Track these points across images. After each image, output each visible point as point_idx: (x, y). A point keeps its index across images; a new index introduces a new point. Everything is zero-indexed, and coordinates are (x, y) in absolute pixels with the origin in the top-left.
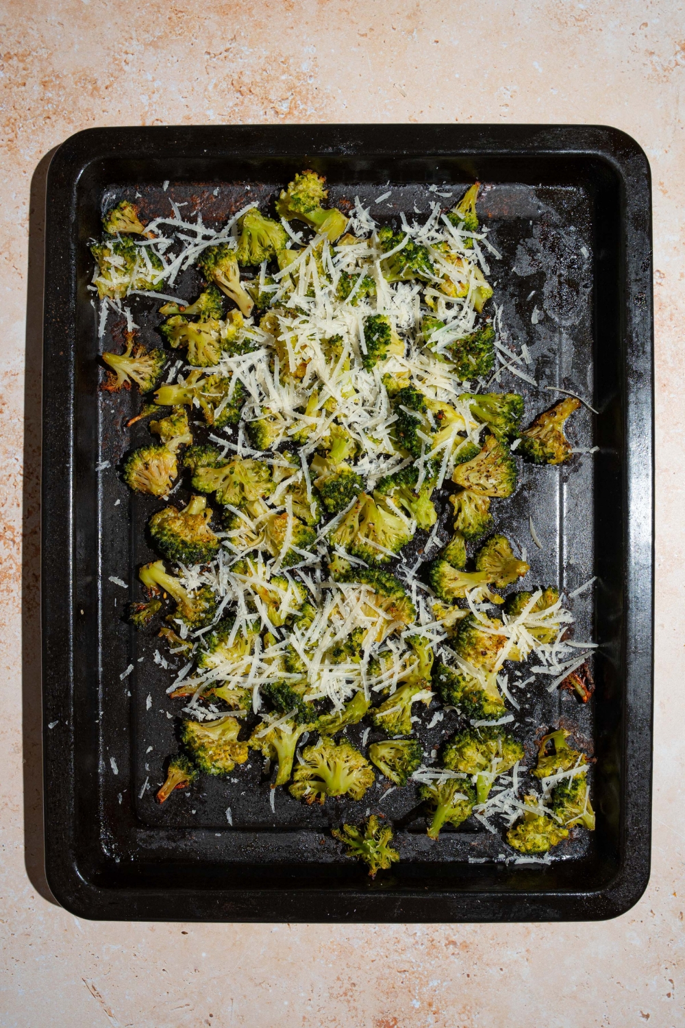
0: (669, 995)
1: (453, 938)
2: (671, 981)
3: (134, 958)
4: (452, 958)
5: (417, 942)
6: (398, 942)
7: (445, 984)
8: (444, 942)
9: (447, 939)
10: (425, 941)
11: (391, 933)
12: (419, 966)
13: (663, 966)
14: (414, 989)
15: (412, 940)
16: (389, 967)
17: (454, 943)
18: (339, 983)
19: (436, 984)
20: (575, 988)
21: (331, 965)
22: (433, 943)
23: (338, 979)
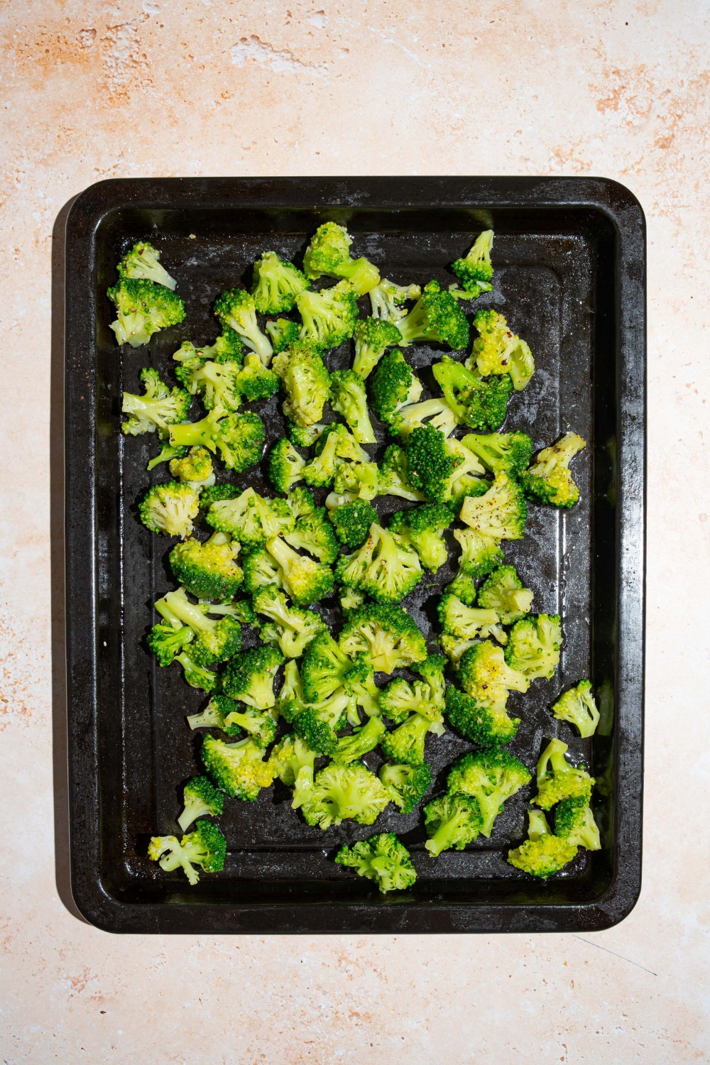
0: (562, 1059)
1: (357, 1010)
2: (564, 1045)
3: (53, 1038)
4: (356, 1029)
5: (322, 1015)
6: (304, 1014)
7: (350, 1053)
8: (347, 1014)
9: (350, 1011)
10: (330, 1013)
11: (297, 1006)
12: (325, 1037)
13: (557, 1032)
14: (321, 1059)
15: (317, 1013)
16: (296, 1039)
17: (357, 1014)
18: (249, 1055)
19: (341, 1054)
20: (473, 1055)
21: (241, 1038)
22: (338, 1015)
23: (249, 1050)
